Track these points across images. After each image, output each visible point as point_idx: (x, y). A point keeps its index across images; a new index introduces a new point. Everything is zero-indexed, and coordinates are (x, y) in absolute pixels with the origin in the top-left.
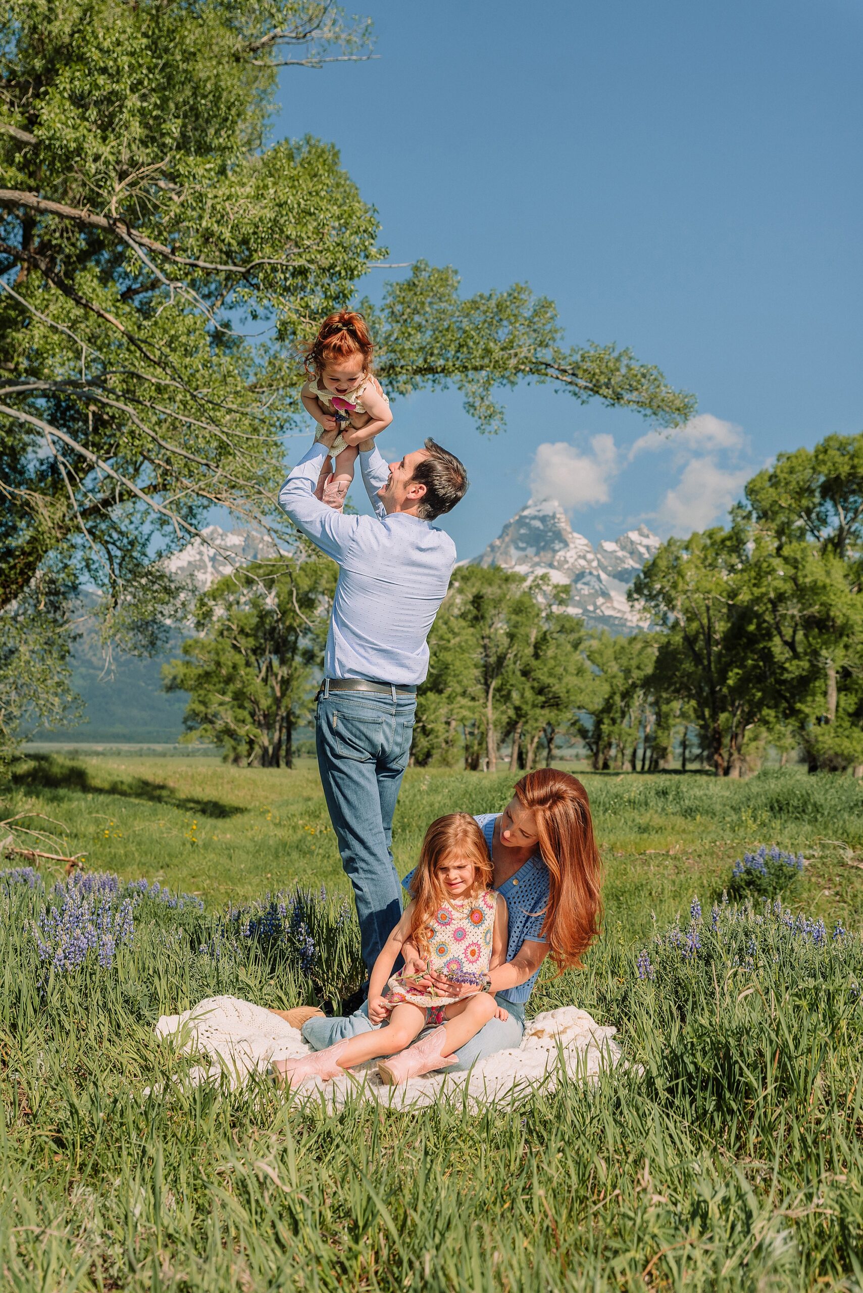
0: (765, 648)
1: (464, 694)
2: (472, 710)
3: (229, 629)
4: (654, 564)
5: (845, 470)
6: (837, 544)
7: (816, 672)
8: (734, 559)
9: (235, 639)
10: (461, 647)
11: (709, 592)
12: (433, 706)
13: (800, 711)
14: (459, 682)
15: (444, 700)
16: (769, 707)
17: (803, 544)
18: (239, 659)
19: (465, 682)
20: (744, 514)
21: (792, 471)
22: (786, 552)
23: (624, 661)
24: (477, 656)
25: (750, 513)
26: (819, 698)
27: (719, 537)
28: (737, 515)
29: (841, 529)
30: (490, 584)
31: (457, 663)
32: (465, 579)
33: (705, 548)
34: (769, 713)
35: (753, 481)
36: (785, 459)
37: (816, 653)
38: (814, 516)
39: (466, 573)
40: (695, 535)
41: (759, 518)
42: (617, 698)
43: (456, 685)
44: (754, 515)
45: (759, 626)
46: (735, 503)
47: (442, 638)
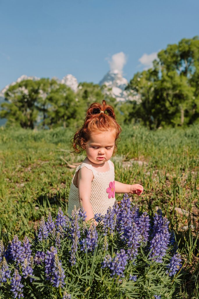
0: (164, 104)
4: (133, 80)
5: (187, 49)
6: (184, 73)
7: (177, 111)
8: (155, 78)
9: (16, 103)
12: (72, 122)
13: (173, 122)
14: (80, 115)
17: (174, 72)
18: (17, 109)
20: (157, 63)
21: (171, 49)
22: (169, 74)
23: (129, 110)
25: (159, 62)
26: (178, 119)
27: (151, 71)
28: (155, 63)
29: (186, 68)
30: (89, 87)
33: (147, 75)
34: (163, 123)
35: (160, 52)
36: (169, 46)
37: (177, 105)
41: (162, 64)
45: (161, 97)
46: (154, 60)
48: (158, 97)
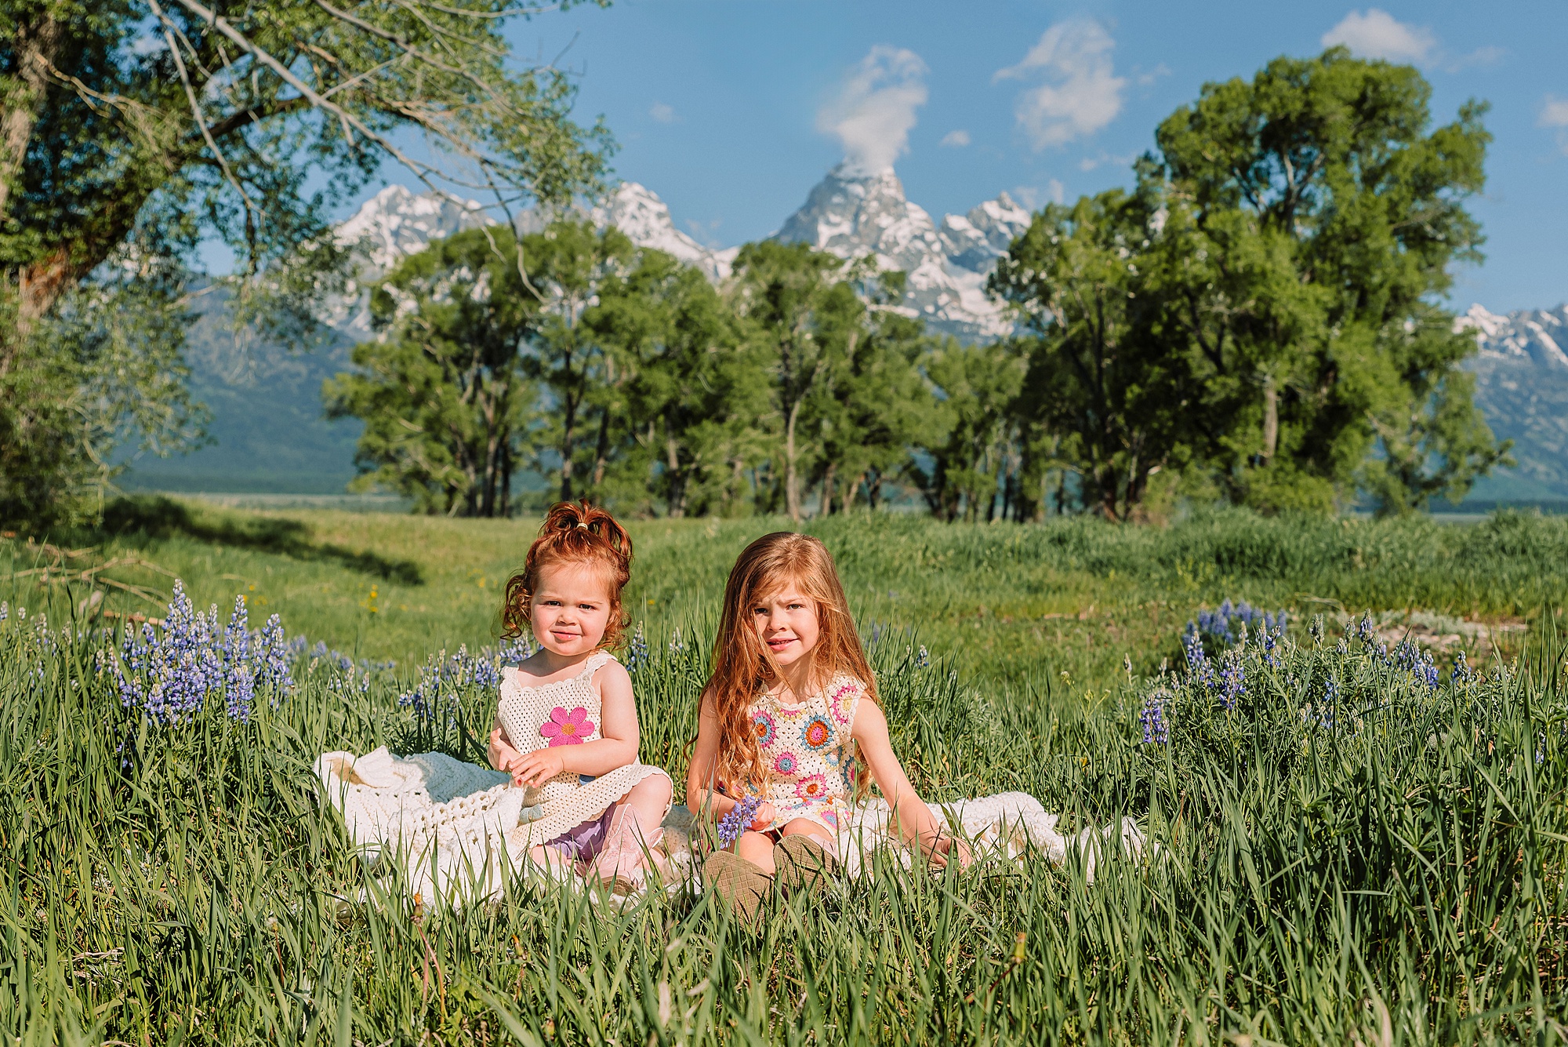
0: (1179, 359)
1: (754, 424)
2: (765, 445)
3: (420, 328)
4: (1026, 240)
5: (1295, 108)
6: (1281, 215)
7: (1251, 393)
8: (1137, 235)
9: (429, 342)
10: (750, 357)
11: (1102, 280)
12: (710, 440)
13: (1226, 449)
14: (747, 406)
15: (728, 433)
16: (1182, 442)
17: (1236, 213)
18: (435, 372)
19: (756, 407)
20: (1154, 169)
21: (1221, 109)
22: (1211, 223)
23: (978, 380)
24: (773, 370)
25: (1162, 167)
26: (1253, 430)
27: (1117, 203)
28: (1143, 171)
29: (1288, 192)
30: (793, 269)
31: (746, 380)
32: (758, 261)
33: (1097, 219)
34: (1183, 451)
35: (1167, 122)
36: (1211, 93)
37: (1250, 367)
38: (1251, 173)
39: (758, 253)
40: (1083, 199)
41: (1174, 176)
42: (969, 432)
43: (743, 411)
44: (1168, 171)
45: (1168, 328)
46: (1142, 153)
47: (723, 344)
48: (1157, 329)
